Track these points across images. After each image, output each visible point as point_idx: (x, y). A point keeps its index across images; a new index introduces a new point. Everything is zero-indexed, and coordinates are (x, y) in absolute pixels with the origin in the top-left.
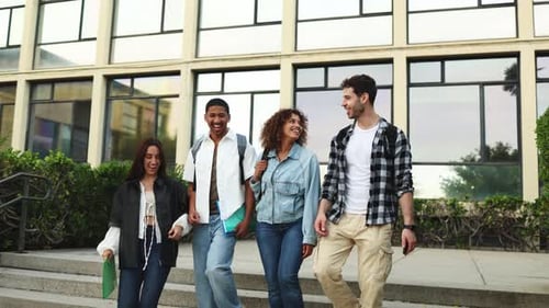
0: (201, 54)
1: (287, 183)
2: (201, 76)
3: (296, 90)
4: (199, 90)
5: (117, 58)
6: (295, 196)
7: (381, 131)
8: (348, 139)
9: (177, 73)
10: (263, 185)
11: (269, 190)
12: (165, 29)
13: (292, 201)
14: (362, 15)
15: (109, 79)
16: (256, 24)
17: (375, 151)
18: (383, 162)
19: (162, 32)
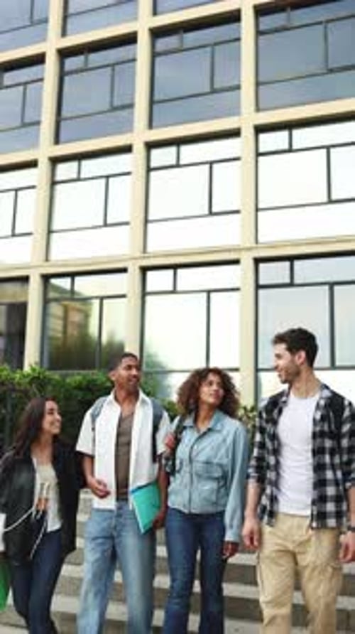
0: (150, 249)
1: (208, 463)
2: (150, 274)
3: (258, 287)
4: (149, 289)
5: (54, 256)
6: (217, 479)
7: (322, 402)
8: (280, 412)
9: (124, 270)
10: (178, 462)
11: (186, 468)
12: (109, 221)
13: (214, 485)
14: (330, 201)
15: (46, 278)
16: (211, 213)
17: (318, 429)
18: (328, 444)
19: (106, 225)
